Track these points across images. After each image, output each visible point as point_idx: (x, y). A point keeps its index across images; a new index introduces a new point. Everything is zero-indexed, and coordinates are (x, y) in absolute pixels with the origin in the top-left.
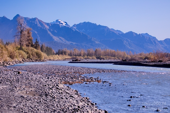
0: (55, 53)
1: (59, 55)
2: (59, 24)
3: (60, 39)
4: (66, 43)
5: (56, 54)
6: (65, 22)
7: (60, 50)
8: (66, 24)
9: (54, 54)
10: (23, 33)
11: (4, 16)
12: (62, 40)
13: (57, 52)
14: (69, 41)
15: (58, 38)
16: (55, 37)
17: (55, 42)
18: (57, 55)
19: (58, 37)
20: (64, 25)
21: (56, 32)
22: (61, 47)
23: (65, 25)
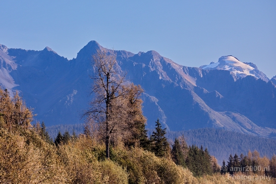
0: (220, 166)
1: (231, 173)
2: (228, 72)
3: (234, 119)
4: (254, 135)
5: (223, 172)
6: (251, 64)
7: (236, 157)
8: (252, 68)
9: (216, 170)
10: (113, 102)
11: (46, 49)
12: (240, 124)
13: (227, 164)
14: (263, 126)
15: (225, 117)
16: (216, 113)
17: (218, 131)
18: (228, 175)
19: (228, 114)
20: (247, 73)
21: (221, 96)
22: (239, 148)
23: (251, 72)
